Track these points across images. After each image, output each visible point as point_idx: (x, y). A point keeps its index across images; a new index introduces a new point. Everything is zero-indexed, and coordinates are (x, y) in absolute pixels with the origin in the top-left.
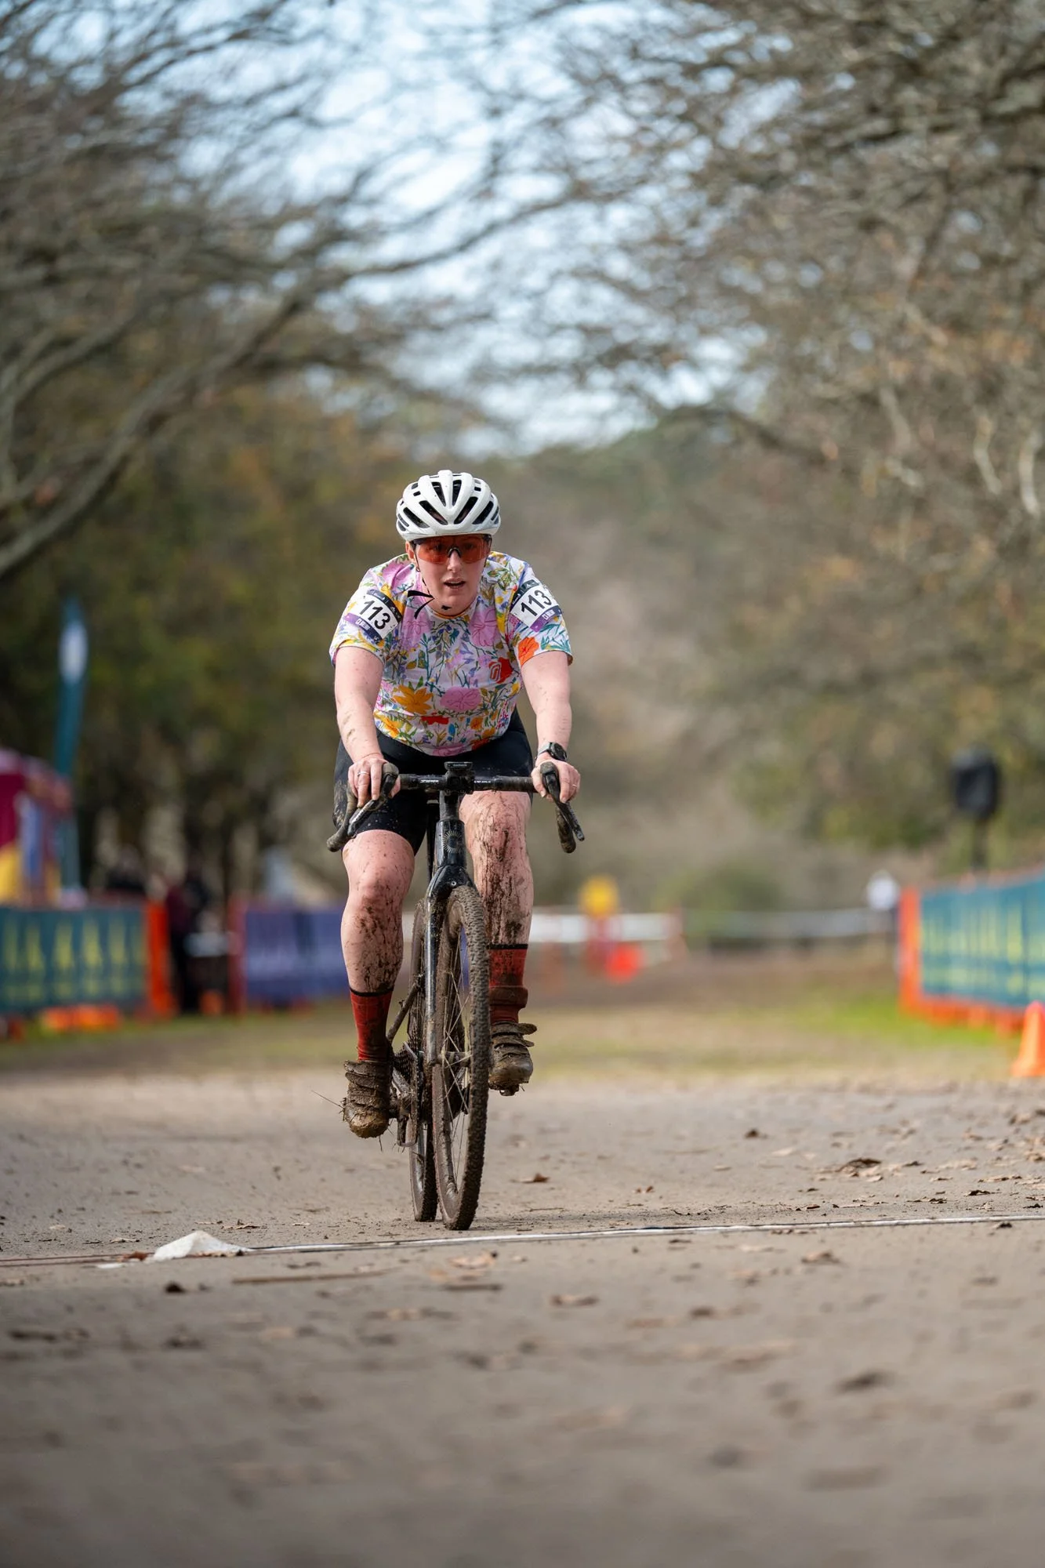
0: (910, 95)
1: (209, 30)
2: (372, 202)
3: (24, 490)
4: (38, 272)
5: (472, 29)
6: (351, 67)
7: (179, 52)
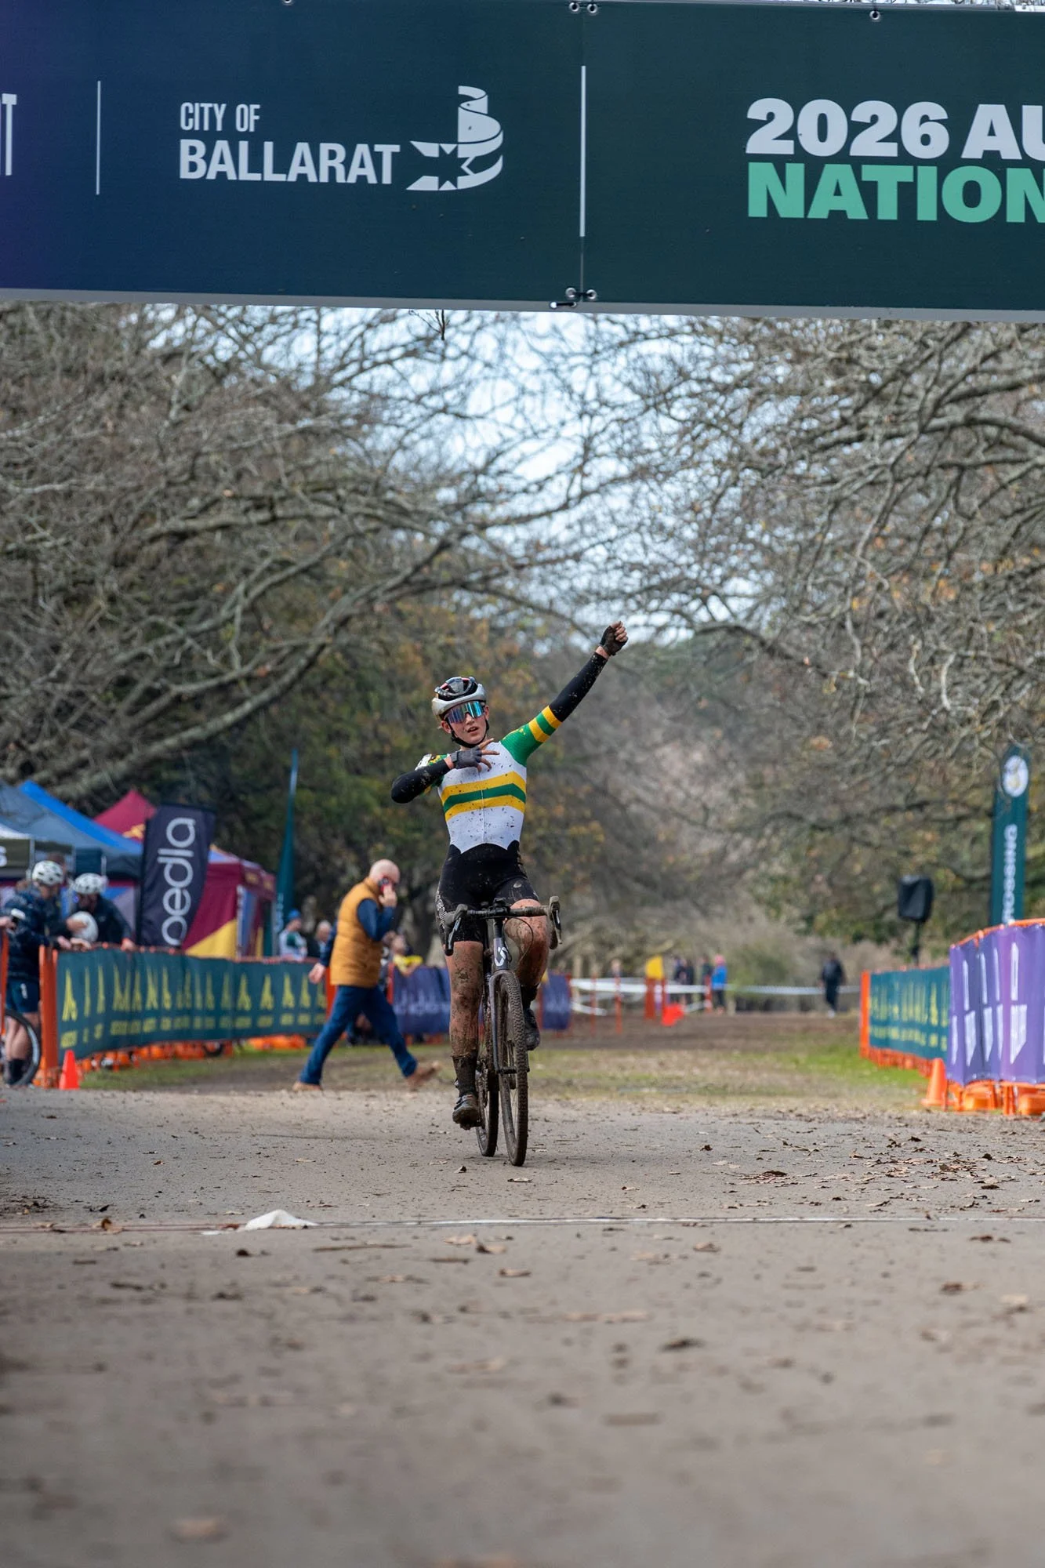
0: (873, 411)
1: (388, 350)
2: (501, 473)
3: (247, 669)
4: (264, 515)
5: (573, 354)
6: (486, 378)
7: (367, 364)
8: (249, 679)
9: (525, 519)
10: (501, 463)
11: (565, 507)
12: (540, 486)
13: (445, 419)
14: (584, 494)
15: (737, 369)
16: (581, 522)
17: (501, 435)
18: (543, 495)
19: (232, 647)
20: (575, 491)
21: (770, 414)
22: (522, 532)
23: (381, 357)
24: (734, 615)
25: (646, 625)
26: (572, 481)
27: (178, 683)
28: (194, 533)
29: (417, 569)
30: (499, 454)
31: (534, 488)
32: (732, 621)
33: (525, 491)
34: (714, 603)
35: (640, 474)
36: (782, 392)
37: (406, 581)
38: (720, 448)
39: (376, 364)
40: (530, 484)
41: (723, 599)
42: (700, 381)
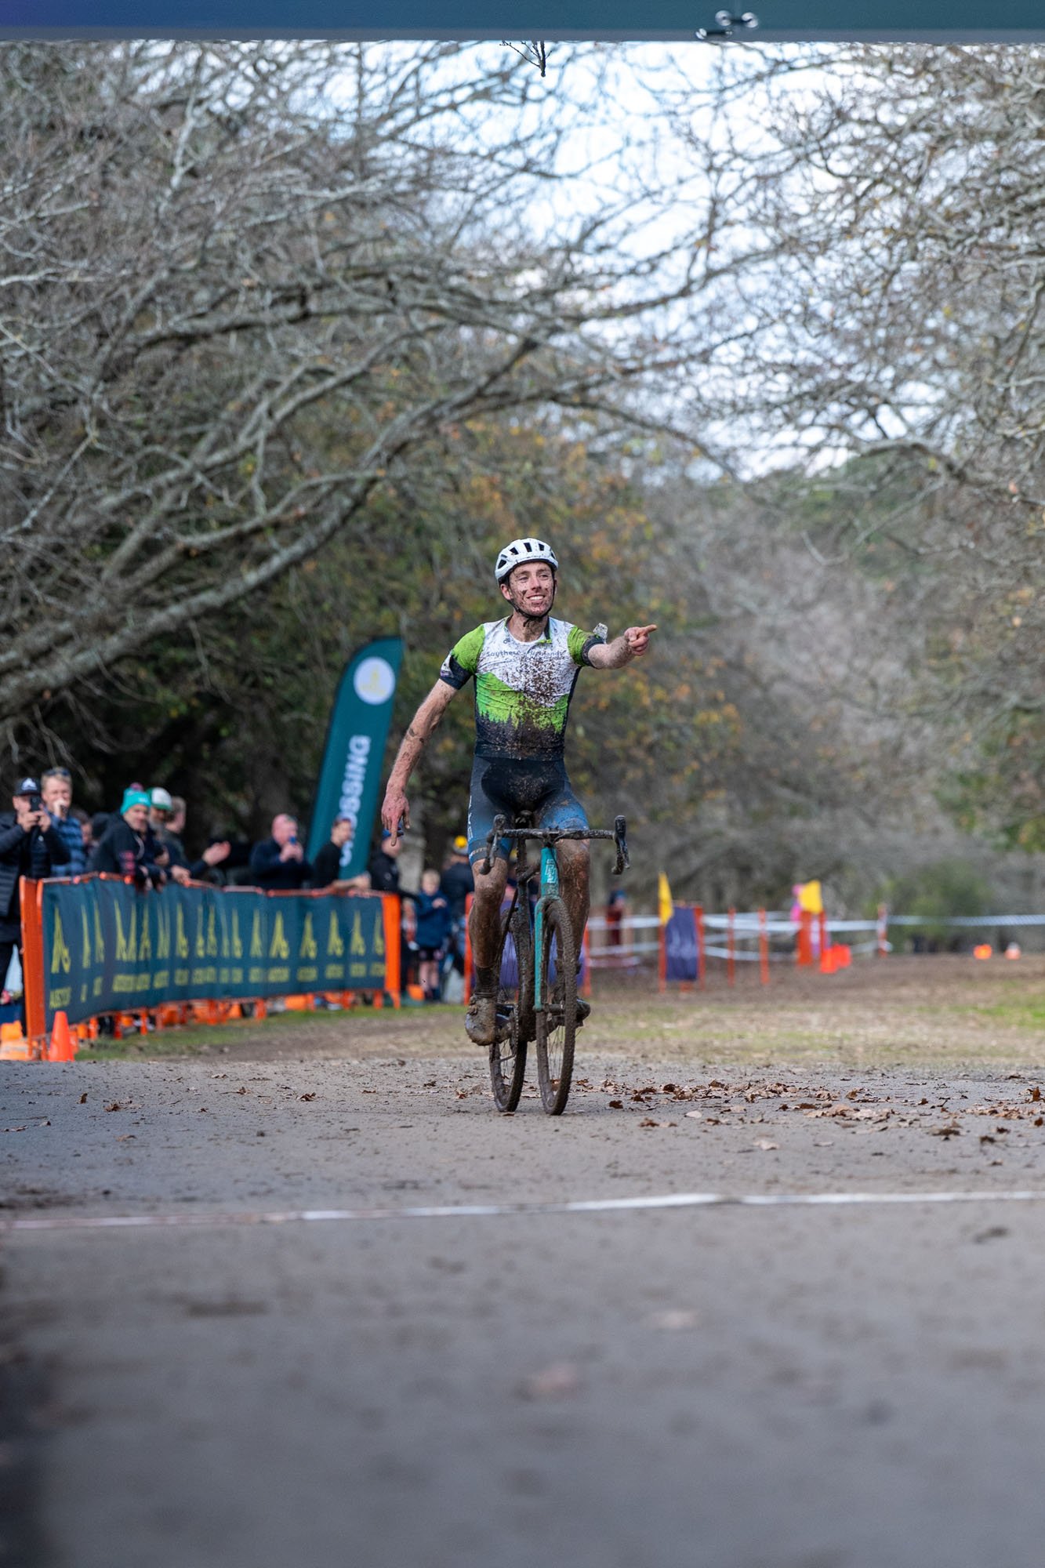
1: (452, 91)
2: (600, 249)
3: (274, 513)
4: (291, 311)
5: (696, 91)
6: (579, 125)
7: (425, 110)
8: (277, 526)
9: (630, 310)
10: (600, 235)
11: (685, 292)
12: (653, 264)
13: (527, 179)
14: (711, 274)
15: (911, 106)
16: (709, 311)
17: (599, 199)
18: (658, 276)
19: (254, 484)
20: (698, 271)
21: (955, 165)
22: (630, 327)
23: (443, 100)
24: (911, 430)
25: (795, 445)
26: (694, 257)
27: (185, 533)
28: (206, 336)
29: (494, 377)
30: (598, 223)
31: (645, 268)
32: (911, 439)
33: (633, 272)
34: (885, 414)
35: (788, 246)
36: (973, 136)
37: (480, 394)
38: (892, 211)
39: (437, 109)
40: (639, 263)
41: (897, 409)
42: (862, 122)
